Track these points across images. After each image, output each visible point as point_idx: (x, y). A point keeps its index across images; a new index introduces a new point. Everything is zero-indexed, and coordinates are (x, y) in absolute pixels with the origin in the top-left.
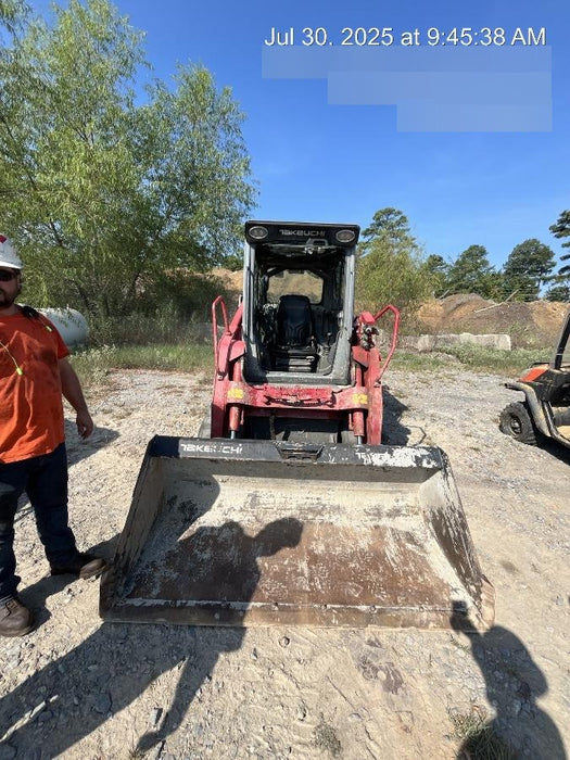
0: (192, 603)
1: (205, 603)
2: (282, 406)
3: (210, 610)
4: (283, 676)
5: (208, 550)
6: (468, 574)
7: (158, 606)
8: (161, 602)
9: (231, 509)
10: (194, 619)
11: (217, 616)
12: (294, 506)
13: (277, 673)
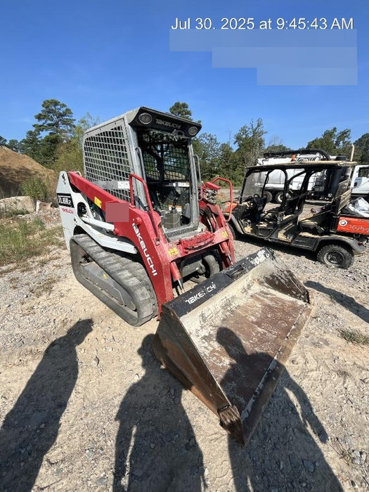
0: (261, 385)
1: (263, 379)
2: (194, 251)
3: (268, 380)
4: (312, 373)
5: (223, 359)
6: (298, 292)
7: (254, 404)
8: (252, 401)
9: (197, 331)
10: (271, 390)
11: (274, 379)
12: (220, 308)
13: (310, 374)
